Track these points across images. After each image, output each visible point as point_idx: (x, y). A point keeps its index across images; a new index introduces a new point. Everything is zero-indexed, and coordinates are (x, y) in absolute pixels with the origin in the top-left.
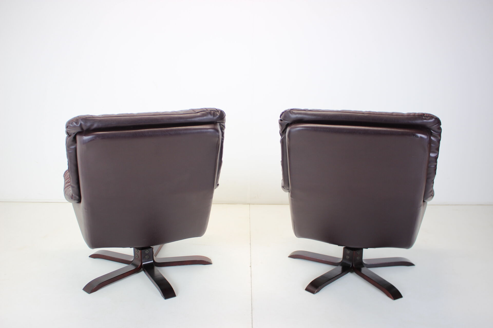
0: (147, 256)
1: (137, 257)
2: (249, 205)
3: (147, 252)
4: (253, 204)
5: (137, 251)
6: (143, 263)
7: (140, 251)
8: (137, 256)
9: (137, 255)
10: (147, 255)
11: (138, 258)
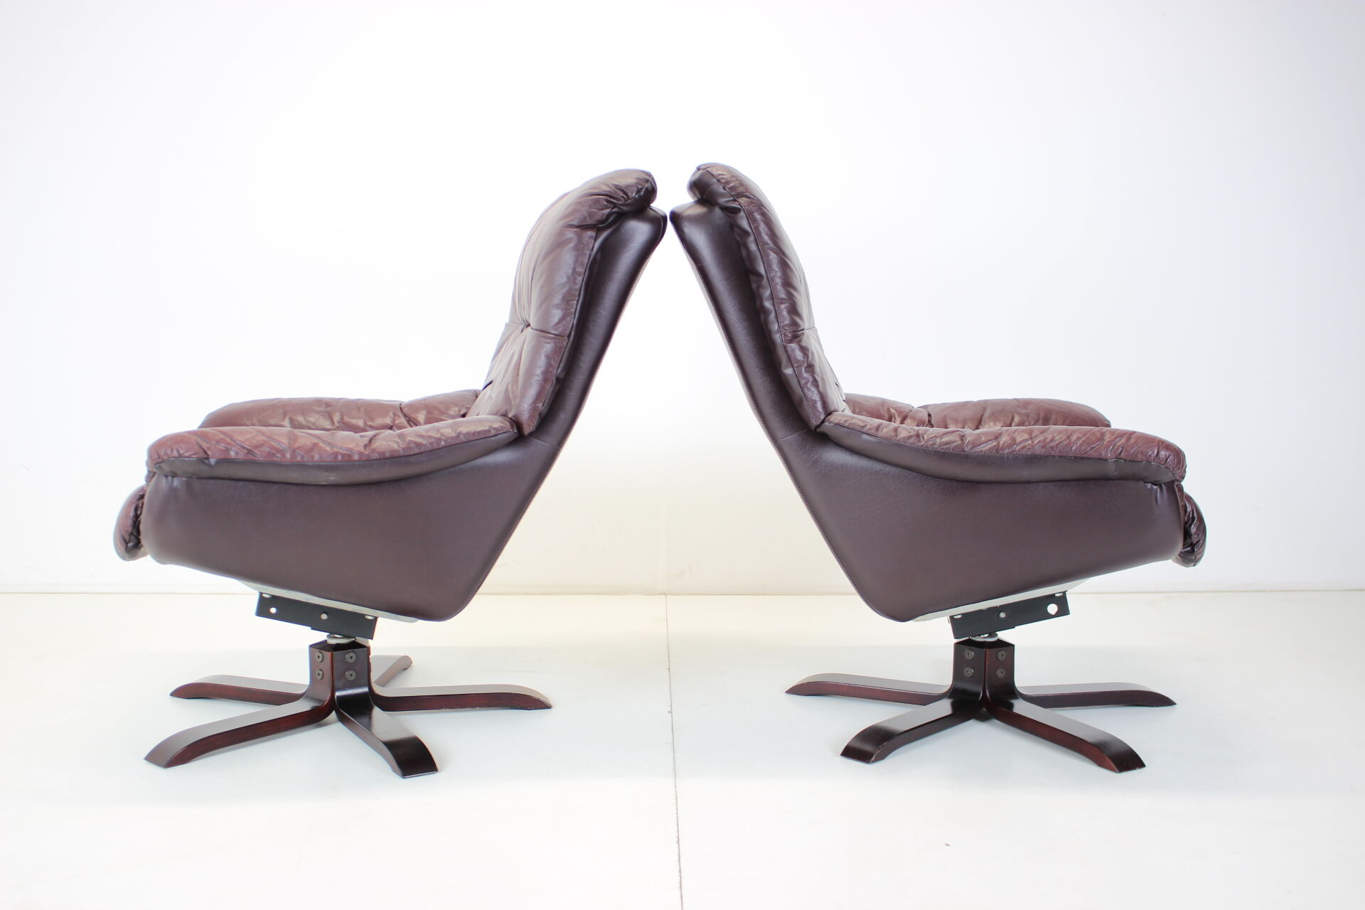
0: (351, 672)
1: (320, 678)
2: (664, 596)
3: (351, 657)
4: (677, 595)
5: (321, 655)
6: (338, 694)
7: (328, 655)
8: (321, 672)
9: (321, 670)
10: (350, 667)
11: (322, 678)
